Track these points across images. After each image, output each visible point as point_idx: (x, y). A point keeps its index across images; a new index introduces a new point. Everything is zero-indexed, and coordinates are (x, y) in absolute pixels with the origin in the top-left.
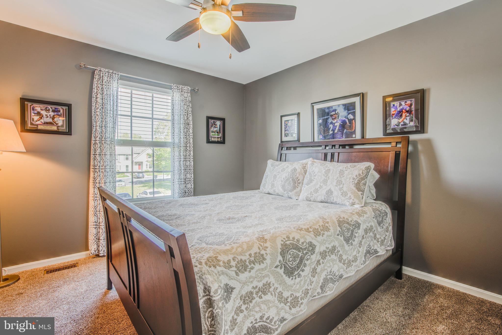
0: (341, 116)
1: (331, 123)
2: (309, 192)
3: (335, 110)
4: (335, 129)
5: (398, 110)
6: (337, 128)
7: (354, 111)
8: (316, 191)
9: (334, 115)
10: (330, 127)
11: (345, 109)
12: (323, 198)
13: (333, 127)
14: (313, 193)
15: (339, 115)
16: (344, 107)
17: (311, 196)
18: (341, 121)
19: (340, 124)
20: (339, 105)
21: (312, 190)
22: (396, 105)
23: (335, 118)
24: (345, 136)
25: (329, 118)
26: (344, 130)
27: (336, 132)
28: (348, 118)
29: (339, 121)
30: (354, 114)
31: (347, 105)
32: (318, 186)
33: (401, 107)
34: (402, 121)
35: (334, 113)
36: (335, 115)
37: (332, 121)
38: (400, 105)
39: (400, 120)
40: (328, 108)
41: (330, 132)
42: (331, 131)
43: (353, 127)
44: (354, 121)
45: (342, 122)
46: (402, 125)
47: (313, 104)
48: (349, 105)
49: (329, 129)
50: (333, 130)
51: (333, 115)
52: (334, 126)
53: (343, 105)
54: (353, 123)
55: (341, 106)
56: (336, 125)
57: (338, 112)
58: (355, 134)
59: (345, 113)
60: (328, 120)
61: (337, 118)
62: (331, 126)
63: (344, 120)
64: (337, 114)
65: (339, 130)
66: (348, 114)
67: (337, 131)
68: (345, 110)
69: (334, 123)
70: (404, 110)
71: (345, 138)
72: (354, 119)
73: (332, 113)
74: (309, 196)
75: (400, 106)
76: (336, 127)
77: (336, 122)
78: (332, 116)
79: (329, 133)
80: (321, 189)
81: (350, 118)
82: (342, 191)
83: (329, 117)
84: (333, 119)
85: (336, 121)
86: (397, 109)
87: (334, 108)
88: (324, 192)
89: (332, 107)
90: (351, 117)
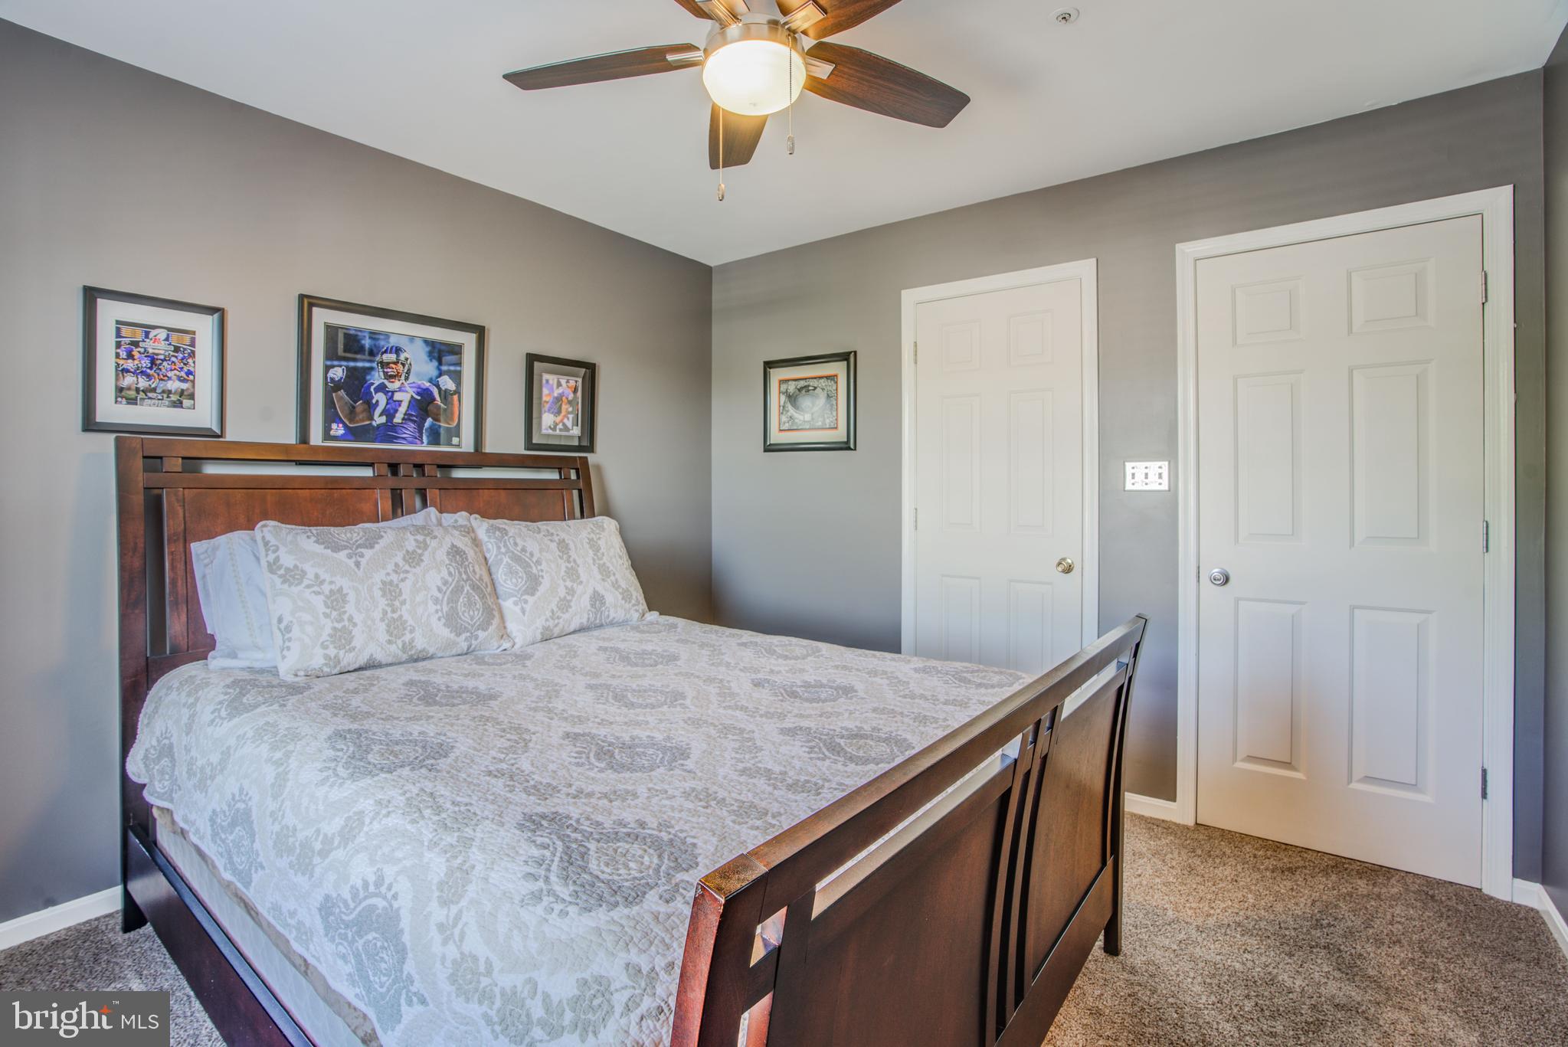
0: (418, 375)
1: (382, 388)
2: (548, 614)
3: (398, 350)
4: (396, 411)
5: (556, 395)
6: (403, 409)
7: (458, 368)
8: (565, 605)
9: (394, 366)
10: (377, 401)
11: (431, 355)
12: (584, 621)
13: (387, 404)
14: (559, 614)
15: (409, 370)
16: (428, 349)
17: (556, 621)
18: (415, 390)
19: (412, 397)
20: (412, 338)
21: (553, 606)
22: (551, 382)
23: (397, 376)
24: (428, 437)
25: (372, 369)
26: (425, 421)
27: (398, 419)
28: (438, 386)
29: (408, 389)
30: (457, 377)
31: (438, 346)
32: (562, 592)
33: (560, 390)
34: (562, 421)
35: (392, 357)
36: (396, 363)
37: (386, 382)
38: (559, 385)
39: (558, 419)
40: (374, 335)
41: (376, 417)
42: (381, 415)
43: (452, 414)
44: (456, 397)
45: (418, 394)
46: (561, 430)
47: (307, 303)
48: (443, 348)
49: (371, 407)
50: (389, 413)
51: (388, 363)
52: (391, 401)
53: (426, 342)
54: (452, 404)
55: (420, 343)
56: (397, 396)
57: (407, 359)
58: (458, 436)
59: (430, 368)
60: (369, 374)
61: (403, 378)
62: (381, 399)
63: (427, 390)
64: (403, 365)
65: (407, 417)
66: (440, 375)
67: (403, 419)
68: (431, 360)
69: (393, 392)
70: (564, 398)
71: (430, 443)
72: (458, 392)
73: (388, 358)
74: (551, 623)
75: (558, 387)
76: (400, 405)
77: (400, 390)
78: (384, 365)
79: (372, 418)
80: (573, 596)
81: (446, 387)
82: (621, 590)
83: (374, 365)
84: (389, 377)
85: (397, 385)
86: (553, 392)
87: (394, 341)
88: (585, 601)
89: (387, 335)
90: (447, 383)
